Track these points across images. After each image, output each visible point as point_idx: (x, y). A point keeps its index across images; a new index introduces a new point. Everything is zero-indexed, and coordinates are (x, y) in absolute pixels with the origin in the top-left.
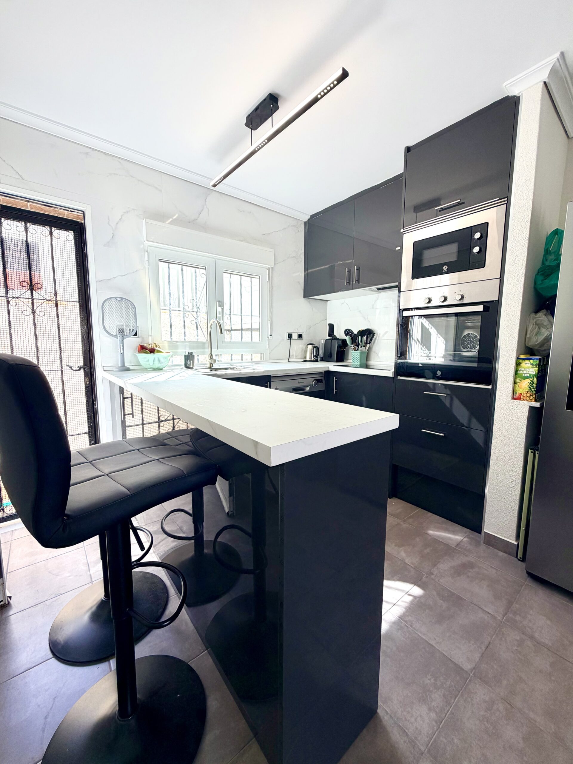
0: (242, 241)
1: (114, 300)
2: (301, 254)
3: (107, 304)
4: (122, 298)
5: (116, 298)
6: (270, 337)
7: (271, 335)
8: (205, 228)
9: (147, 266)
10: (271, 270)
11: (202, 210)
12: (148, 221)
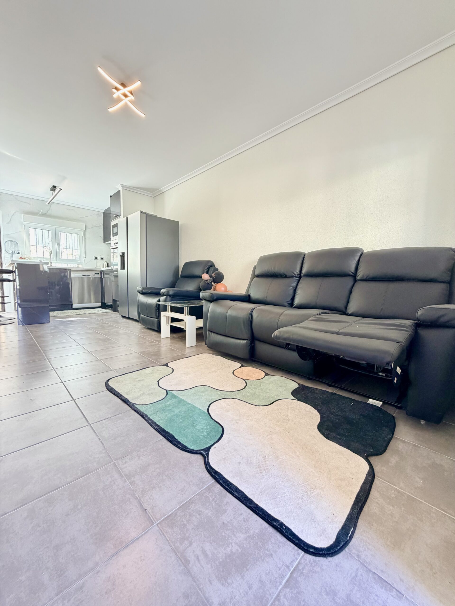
0: (69, 220)
1: (9, 241)
2: (101, 225)
3: (7, 243)
4: (13, 241)
5: (10, 241)
6: (85, 258)
7: (85, 257)
8: (50, 216)
9: (24, 230)
10: (84, 232)
11: (49, 210)
12: (25, 215)
